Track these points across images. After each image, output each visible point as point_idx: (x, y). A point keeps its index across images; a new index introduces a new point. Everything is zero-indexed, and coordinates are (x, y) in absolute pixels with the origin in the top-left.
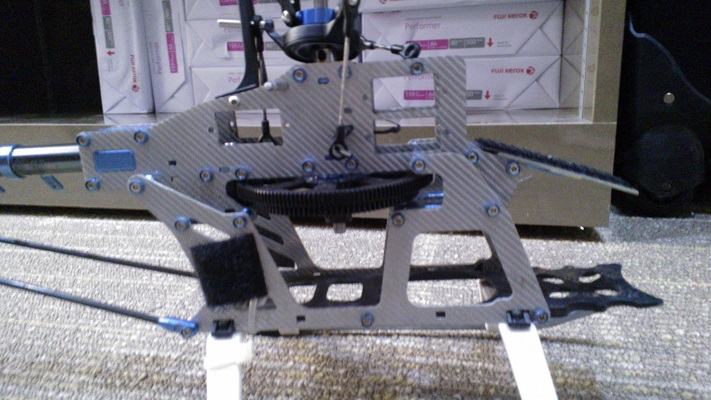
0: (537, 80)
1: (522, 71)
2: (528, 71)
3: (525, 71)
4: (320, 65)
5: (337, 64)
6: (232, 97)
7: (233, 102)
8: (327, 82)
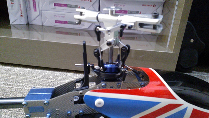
4: (111, 83)
5: (117, 83)
6: (81, 92)
7: (81, 93)
8: (113, 87)
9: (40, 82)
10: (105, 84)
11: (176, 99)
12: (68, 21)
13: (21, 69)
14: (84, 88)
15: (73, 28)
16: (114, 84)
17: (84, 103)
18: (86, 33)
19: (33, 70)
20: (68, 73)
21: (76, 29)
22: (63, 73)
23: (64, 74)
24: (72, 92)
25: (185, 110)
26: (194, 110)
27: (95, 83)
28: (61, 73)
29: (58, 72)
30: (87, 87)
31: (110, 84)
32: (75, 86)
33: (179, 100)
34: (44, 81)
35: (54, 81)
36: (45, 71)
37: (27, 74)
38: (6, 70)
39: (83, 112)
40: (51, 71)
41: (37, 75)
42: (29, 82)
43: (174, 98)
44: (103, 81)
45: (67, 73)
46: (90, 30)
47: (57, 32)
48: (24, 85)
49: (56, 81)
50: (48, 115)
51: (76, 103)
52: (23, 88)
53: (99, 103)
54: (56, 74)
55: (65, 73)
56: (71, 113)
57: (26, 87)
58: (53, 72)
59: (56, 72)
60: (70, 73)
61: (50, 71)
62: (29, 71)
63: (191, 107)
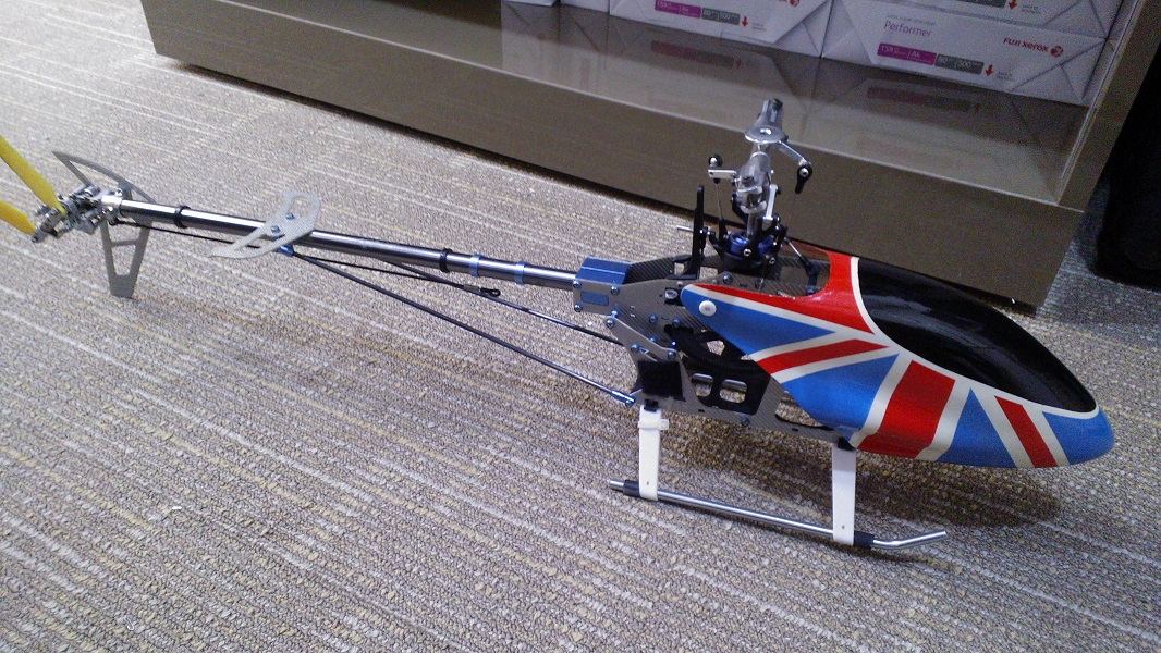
0: (1062, 65)
1: (1046, 48)
2: (1053, 52)
3: (1049, 50)
4: (743, 277)
5: (755, 278)
6: (680, 283)
7: (680, 286)
8: (745, 286)
9: (585, 232)
10: (730, 278)
11: (871, 332)
12: (702, 5)
13: (532, 178)
14: (688, 277)
15: (717, 34)
16: (749, 280)
17: (682, 305)
18: (766, 60)
19: (564, 188)
20: (671, 217)
21: (728, 40)
22: (653, 212)
23: (656, 218)
24: (663, 280)
25: (892, 359)
26: (913, 364)
27: (716, 271)
28: (647, 210)
29: (638, 209)
30: (694, 276)
31: (740, 279)
32: (673, 268)
33: (878, 336)
34: (597, 231)
35: (624, 235)
36: (600, 197)
37: (548, 199)
38: (490, 175)
39: (681, 323)
40: (618, 199)
41: (576, 208)
42: (554, 227)
43: (865, 328)
44: (730, 270)
45: (666, 216)
46: (783, 52)
47: (657, 47)
48: (541, 232)
49: (631, 237)
50: (615, 313)
51: (669, 302)
52: (541, 242)
53: (707, 309)
54: (631, 214)
55: (659, 214)
56: (657, 318)
57: (548, 239)
58: (623, 204)
59: (632, 207)
60: (676, 218)
61: (615, 201)
62: (554, 189)
63: (905, 357)
